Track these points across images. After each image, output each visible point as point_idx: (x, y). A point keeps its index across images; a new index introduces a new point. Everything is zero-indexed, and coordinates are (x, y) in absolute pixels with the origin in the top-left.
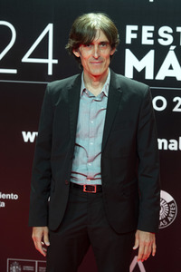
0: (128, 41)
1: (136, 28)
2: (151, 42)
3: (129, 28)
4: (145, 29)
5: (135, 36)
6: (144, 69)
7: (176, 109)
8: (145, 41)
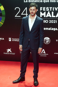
0: (41, 10)
1: (42, 8)
2: (45, 10)
3: (41, 8)
4: (44, 8)
5: (42, 9)
6: (44, 15)
7: (50, 22)
8: (44, 10)
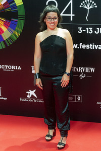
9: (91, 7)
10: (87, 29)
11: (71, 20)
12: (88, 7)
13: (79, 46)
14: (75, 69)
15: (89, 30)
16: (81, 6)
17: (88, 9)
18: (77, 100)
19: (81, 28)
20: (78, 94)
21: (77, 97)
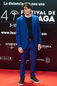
9: (16, 14)
10: (14, 24)
11: (6, 20)
12: (14, 14)
13: (10, 33)
14: (9, 44)
15: (15, 25)
16: (11, 13)
17: (14, 15)
18: (10, 59)
19: (11, 24)
20: (10, 56)
21: (10, 58)
